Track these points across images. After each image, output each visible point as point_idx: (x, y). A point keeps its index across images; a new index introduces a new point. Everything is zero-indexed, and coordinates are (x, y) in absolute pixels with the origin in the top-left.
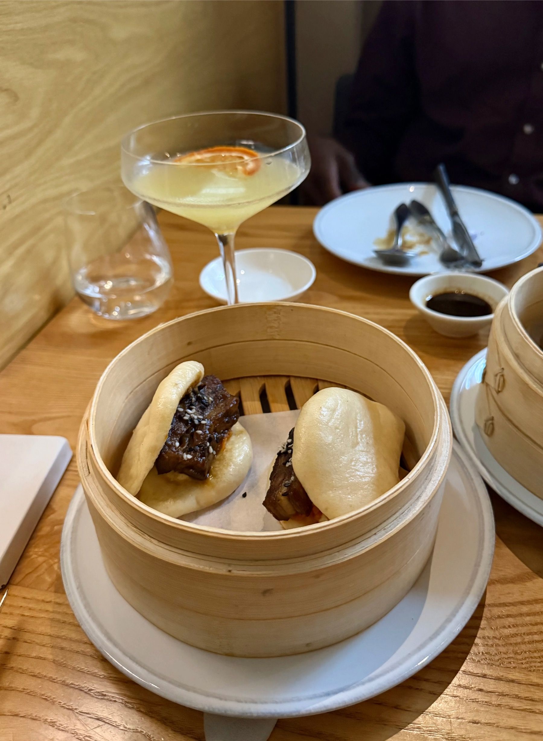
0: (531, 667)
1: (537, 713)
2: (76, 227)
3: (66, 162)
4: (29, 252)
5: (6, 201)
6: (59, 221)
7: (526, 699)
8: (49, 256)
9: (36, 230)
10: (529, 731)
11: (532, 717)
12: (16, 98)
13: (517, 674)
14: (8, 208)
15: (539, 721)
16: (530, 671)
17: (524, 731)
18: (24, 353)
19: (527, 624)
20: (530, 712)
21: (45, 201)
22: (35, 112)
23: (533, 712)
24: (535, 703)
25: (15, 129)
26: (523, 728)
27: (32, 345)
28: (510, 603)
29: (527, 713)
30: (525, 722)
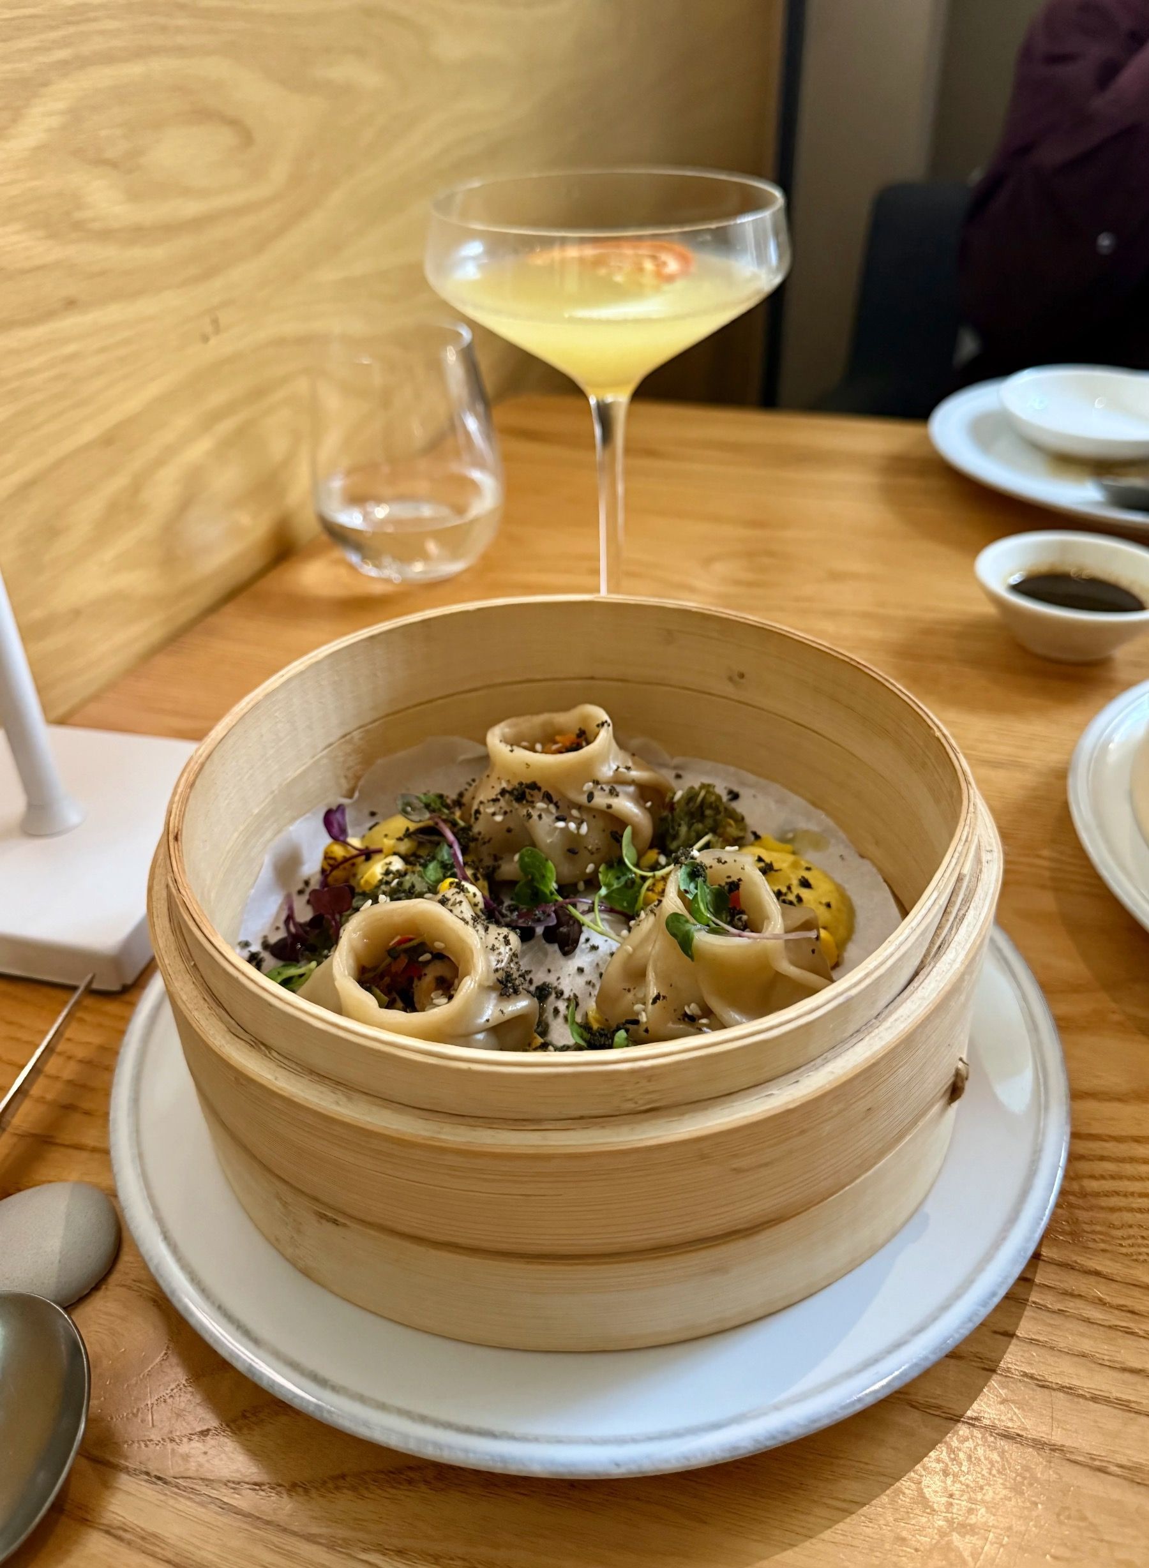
0: (1140, 1254)
1: (1141, 1337)
2: (332, 401)
3: (328, 275)
4: (241, 432)
5: (209, 329)
6: (302, 385)
7: (1119, 1308)
8: (278, 447)
9: (258, 393)
10: (1118, 1366)
11: (1130, 1341)
12: (247, 137)
13: (1108, 1263)
14: (213, 342)
15: (1144, 1351)
16: (1136, 1260)
17: (1108, 1363)
18: (213, 620)
19: (1141, 1178)
20: (1127, 1333)
21: (280, 342)
22: (279, 173)
23: (1133, 1333)
24: (1137, 1317)
25: (239, 198)
26: (1106, 1358)
27: (230, 608)
28: (1110, 1136)
29: (1120, 1334)
30: (1113, 1348)
